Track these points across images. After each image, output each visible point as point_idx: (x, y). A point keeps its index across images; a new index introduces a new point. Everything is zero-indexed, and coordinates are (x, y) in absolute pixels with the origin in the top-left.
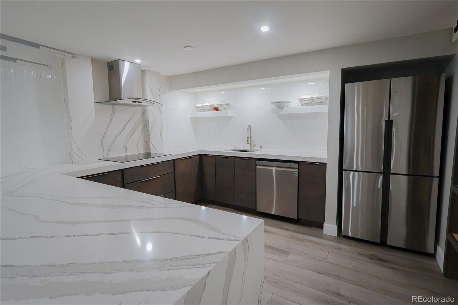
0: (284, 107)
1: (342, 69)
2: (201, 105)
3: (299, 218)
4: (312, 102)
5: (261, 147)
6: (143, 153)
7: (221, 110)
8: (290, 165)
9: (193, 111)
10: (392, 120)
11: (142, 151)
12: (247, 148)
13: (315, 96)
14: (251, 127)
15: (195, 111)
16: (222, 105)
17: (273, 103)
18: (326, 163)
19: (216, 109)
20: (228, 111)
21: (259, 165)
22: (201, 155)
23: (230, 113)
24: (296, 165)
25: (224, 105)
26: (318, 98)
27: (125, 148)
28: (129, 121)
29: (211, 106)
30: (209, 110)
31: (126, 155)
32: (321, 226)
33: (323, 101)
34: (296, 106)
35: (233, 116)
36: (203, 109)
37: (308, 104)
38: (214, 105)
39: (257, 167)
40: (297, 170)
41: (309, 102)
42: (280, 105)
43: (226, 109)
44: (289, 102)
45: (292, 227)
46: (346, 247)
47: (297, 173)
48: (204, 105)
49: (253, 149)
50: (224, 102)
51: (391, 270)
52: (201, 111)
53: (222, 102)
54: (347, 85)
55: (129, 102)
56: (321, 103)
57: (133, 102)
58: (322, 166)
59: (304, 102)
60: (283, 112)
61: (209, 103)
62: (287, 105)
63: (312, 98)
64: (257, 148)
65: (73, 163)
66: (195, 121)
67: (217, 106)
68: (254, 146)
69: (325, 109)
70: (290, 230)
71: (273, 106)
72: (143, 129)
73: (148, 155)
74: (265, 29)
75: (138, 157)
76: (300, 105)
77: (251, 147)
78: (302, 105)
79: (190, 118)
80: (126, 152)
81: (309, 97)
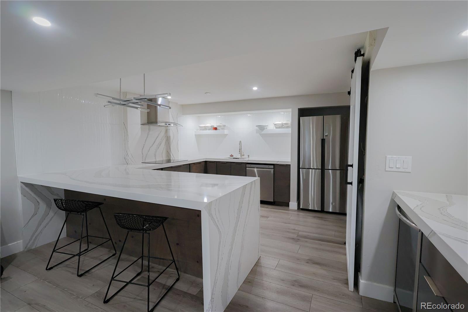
0: (264, 129)
1: (298, 109)
2: (204, 125)
3: (275, 201)
4: (282, 126)
5: (249, 156)
6: (166, 160)
7: (219, 130)
8: (269, 167)
9: (197, 130)
10: (325, 139)
11: (165, 158)
12: (239, 156)
13: (284, 123)
14: (241, 143)
15: (198, 129)
16: (219, 126)
17: (257, 126)
18: (290, 165)
19: (216, 129)
20: (225, 130)
21: (248, 167)
22: (206, 162)
23: (226, 132)
24: (272, 167)
25: (222, 126)
26: (286, 124)
27: (155, 156)
28: (157, 137)
29: (211, 126)
30: (209, 129)
31: (155, 160)
32: (288, 205)
33: (289, 126)
34: (272, 129)
35: (227, 134)
36: (205, 128)
37: (279, 128)
38: (214, 126)
39: (247, 168)
40: (273, 170)
41: (280, 126)
42: (261, 128)
43: (223, 129)
44: (268, 126)
45: (270, 206)
46: (302, 214)
47: (273, 171)
48: (206, 125)
49: (243, 157)
50: (222, 124)
51: (323, 221)
52: (204, 130)
53: (220, 124)
54: (301, 118)
55: (163, 124)
56: (288, 127)
57: (165, 124)
58: (288, 167)
59: (277, 126)
60: (263, 132)
61: (210, 124)
62: (266, 128)
63: (282, 124)
64: (246, 156)
65: (128, 164)
66: (198, 137)
67: (216, 127)
68: (243, 155)
69: (289, 130)
70: (269, 208)
71: (257, 128)
72: (165, 143)
73: (169, 161)
74: (255, 88)
75: (162, 162)
76: (275, 128)
77: (241, 156)
78: (276, 128)
79: (195, 135)
80: (155, 158)
81: (280, 123)
